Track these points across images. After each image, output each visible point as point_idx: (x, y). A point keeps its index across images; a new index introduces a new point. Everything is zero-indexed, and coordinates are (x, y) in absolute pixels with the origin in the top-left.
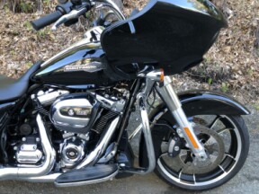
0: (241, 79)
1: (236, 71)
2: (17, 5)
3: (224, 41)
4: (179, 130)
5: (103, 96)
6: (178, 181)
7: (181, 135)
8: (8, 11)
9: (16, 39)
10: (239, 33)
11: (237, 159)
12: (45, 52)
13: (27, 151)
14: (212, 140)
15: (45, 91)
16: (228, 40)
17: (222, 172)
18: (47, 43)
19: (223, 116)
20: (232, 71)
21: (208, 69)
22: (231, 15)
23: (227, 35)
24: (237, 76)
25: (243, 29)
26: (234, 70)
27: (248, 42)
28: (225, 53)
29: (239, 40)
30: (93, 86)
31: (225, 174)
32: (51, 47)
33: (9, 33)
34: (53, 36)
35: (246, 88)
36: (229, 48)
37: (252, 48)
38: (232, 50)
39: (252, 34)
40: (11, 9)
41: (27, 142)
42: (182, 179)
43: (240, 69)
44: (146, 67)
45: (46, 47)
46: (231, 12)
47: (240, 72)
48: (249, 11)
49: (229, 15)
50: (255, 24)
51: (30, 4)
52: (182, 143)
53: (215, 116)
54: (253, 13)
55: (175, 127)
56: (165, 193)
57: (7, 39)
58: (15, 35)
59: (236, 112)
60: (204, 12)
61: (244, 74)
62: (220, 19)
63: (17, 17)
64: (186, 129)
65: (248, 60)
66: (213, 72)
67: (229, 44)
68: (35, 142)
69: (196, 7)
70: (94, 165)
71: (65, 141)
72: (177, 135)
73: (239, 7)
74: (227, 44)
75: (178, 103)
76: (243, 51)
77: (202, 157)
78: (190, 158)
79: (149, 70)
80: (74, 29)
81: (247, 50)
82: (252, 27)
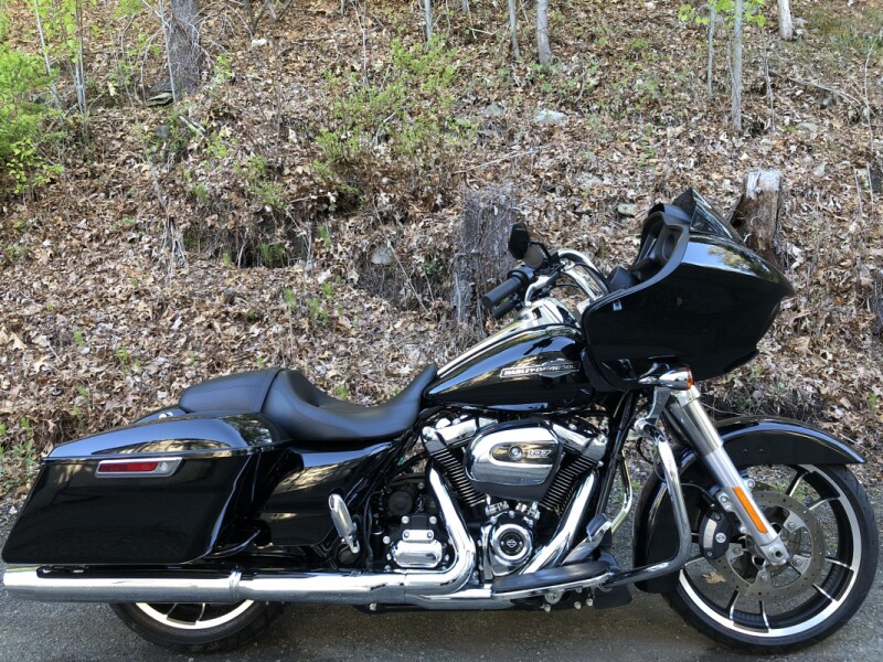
0: (851, 419)
1: (835, 400)
2: (247, 250)
3: (791, 323)
4: (722, 497)
5: (567, 427)
6: (728, 624)
7: (728, 507)
8: (225, 261)
9: (255, 329)
10: (827, 303)
11: (855, 567)
12: (328, 360)
13: (415, 542)
14: (794, 521)
15: (451, 419)
16: (799, 321)
17: (829, 602)
18: (333, 337)
19: (811, 468)
20: (823, 402)
21: (756, 394)
22: (799, 261)
23: (795, 309)
24: (838, 413)
25: (836, 292)
26: (828, 398)
27: (853, 325)
28: (799, 354)
29: (829, 320)
30: (546, 405)
31: (835, 605)
32: (342, 348)
33: (239, 316)
34: (344, 321)
35: (867, 444)
36: (804, 343)
37: (869, 341)
38: (815, 345)
39: (860, 304)
40: (233, 259)
41: (411, 526)
42: (737, 622)
43: (844, 393)
44: (655, 366)
45: (331, 348)
46: (796, 251)
47: (843, 401)
48: (847, 248)
49: (792, 260)
50: (866, 280)
51: (281, 245)
52: (730, 523)
53: (795, 473)
54: (857, 254)
55: (713, 490)
56: (702, 658)
57: (233, 331)
58: (251, 320)
59: (835, 461)
60: (744, 269)
61: (858, 406)
62: (776, 280)
63: (249, 277)
64: (737, 491)
65: (861, 370)
66: (771, 402)
67: (805, 332)
68: (427, 526)
69: (726, 262)
70: (557, 566)
71: (493, 519)
72: (719, 508)
73: (817, 239)
74: (798, 329)
75: (716, 440)
76: (844, 349)
77: (778, 554)
78: (750, 565)
79: (661, 371)
80: (395, 302)
81: (854, 345)
82: (859, 287)
